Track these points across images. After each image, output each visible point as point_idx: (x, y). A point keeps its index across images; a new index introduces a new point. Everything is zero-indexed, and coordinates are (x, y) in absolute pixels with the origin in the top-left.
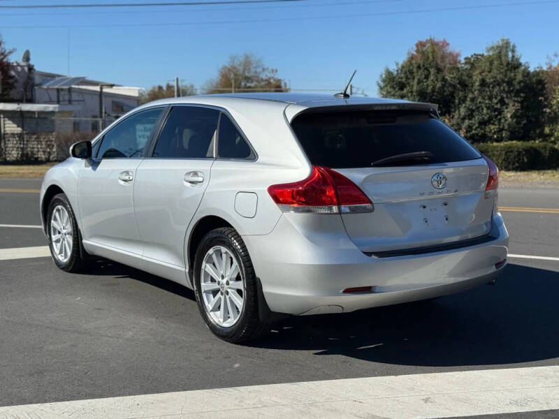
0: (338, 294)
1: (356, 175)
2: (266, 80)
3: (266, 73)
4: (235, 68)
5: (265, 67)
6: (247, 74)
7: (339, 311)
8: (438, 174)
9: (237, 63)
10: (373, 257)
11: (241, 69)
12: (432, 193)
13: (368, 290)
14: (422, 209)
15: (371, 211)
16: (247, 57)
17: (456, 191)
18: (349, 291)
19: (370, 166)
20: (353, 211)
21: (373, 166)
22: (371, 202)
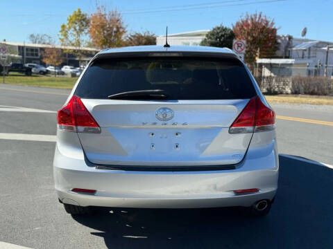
0: (68, 192)
12: (155, 124)
14: (151, 135)
15: (100, 132)
18: (75, 190)
20: (85, 131)
22: (99, 126)
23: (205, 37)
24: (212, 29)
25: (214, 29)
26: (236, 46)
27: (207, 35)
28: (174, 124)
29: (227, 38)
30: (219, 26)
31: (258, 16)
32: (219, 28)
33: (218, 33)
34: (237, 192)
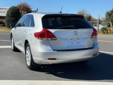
0: (46, 60)
1: (52, 31)
2: (87, 14)
3: (87, 13)
4: (80, 12)
5: (87, 12)
6: (83, 13)
7: (47, 64)
8: (76, 32)
9: (81, 11)
10: (56, 51)
11: (82, 12)
12: (73, 36)
13: (55, 59)
14: (71, 40)
15: (56, 40)
16: (83, 10)
17: (81, 36)
18: (49, 59)
19: (57, 29)
20: (51, 40)
21: (58, 29)
22: (56, 38)
23: (8, 10)
24: (11, 7)
25: (12, 7)
26: (23, 13)
27: (9, 9)
28: (78, 36)
29: (17, 10)
30: (13, 6)
31: (25, 4)
32: (13, 7)
33: (13, 9)
34: (93, 55)
